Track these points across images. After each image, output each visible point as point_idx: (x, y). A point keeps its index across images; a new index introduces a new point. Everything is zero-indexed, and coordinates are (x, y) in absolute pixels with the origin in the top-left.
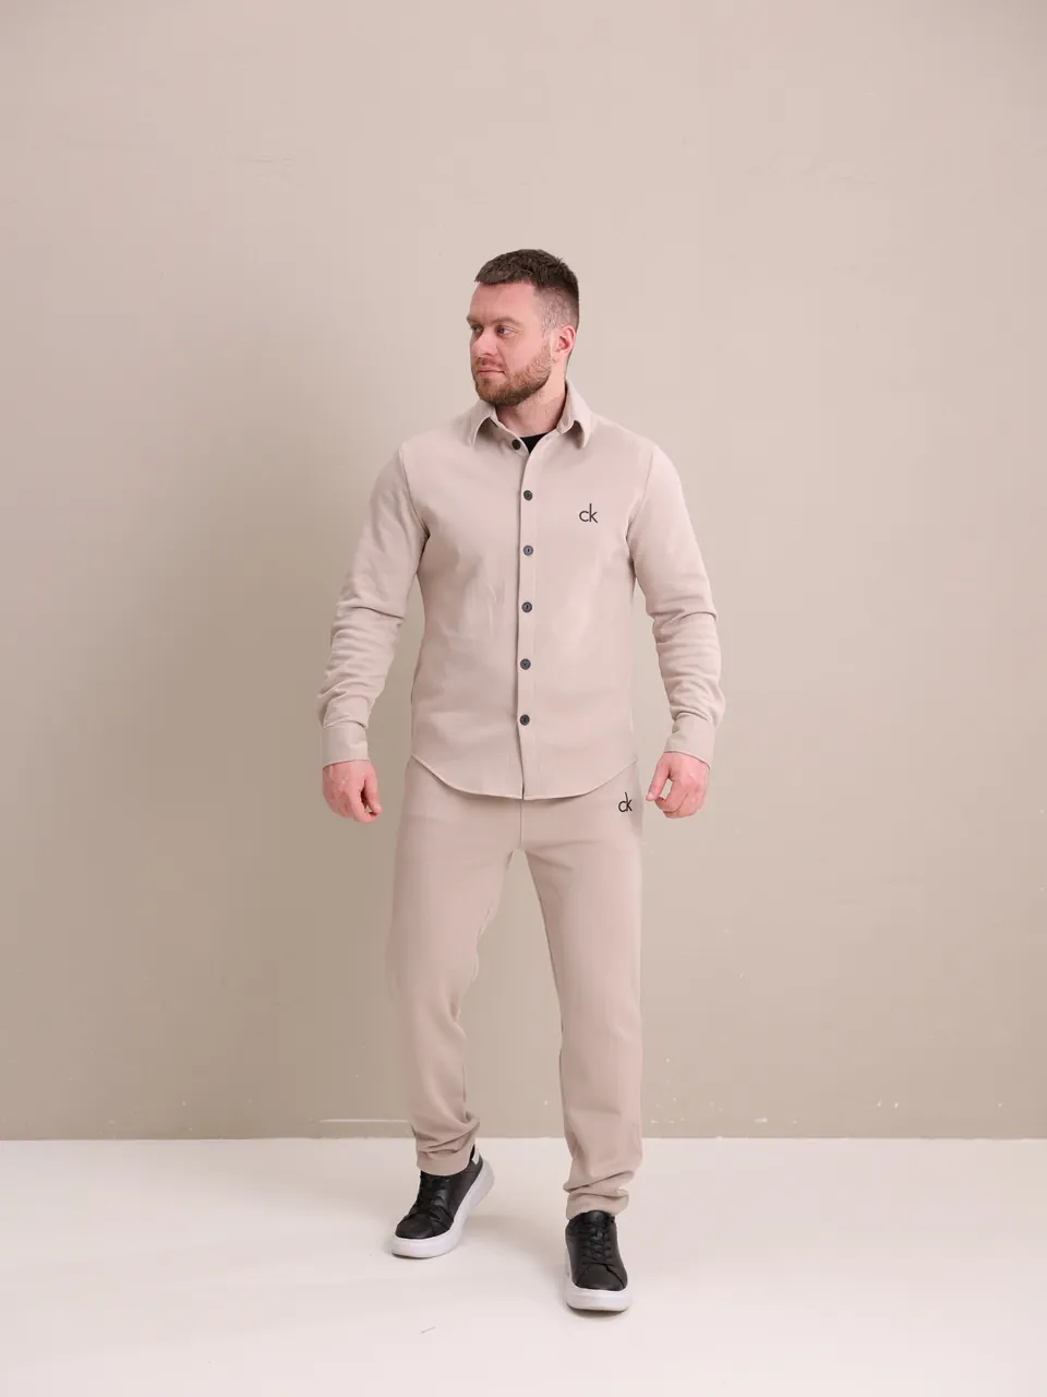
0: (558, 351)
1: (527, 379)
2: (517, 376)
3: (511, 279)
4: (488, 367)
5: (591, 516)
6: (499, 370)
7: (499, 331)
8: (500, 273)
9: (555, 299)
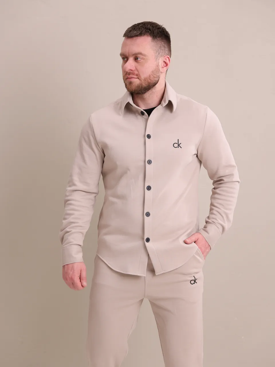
0: (163, 68)
1: (149, 81)
2: (145, 80)
3: (141, 35)
4: (131, 76)
5: (179, 145)
6: (136, 77)
7: (136, 59)
8: (135, 32)
9: (160, 43)
